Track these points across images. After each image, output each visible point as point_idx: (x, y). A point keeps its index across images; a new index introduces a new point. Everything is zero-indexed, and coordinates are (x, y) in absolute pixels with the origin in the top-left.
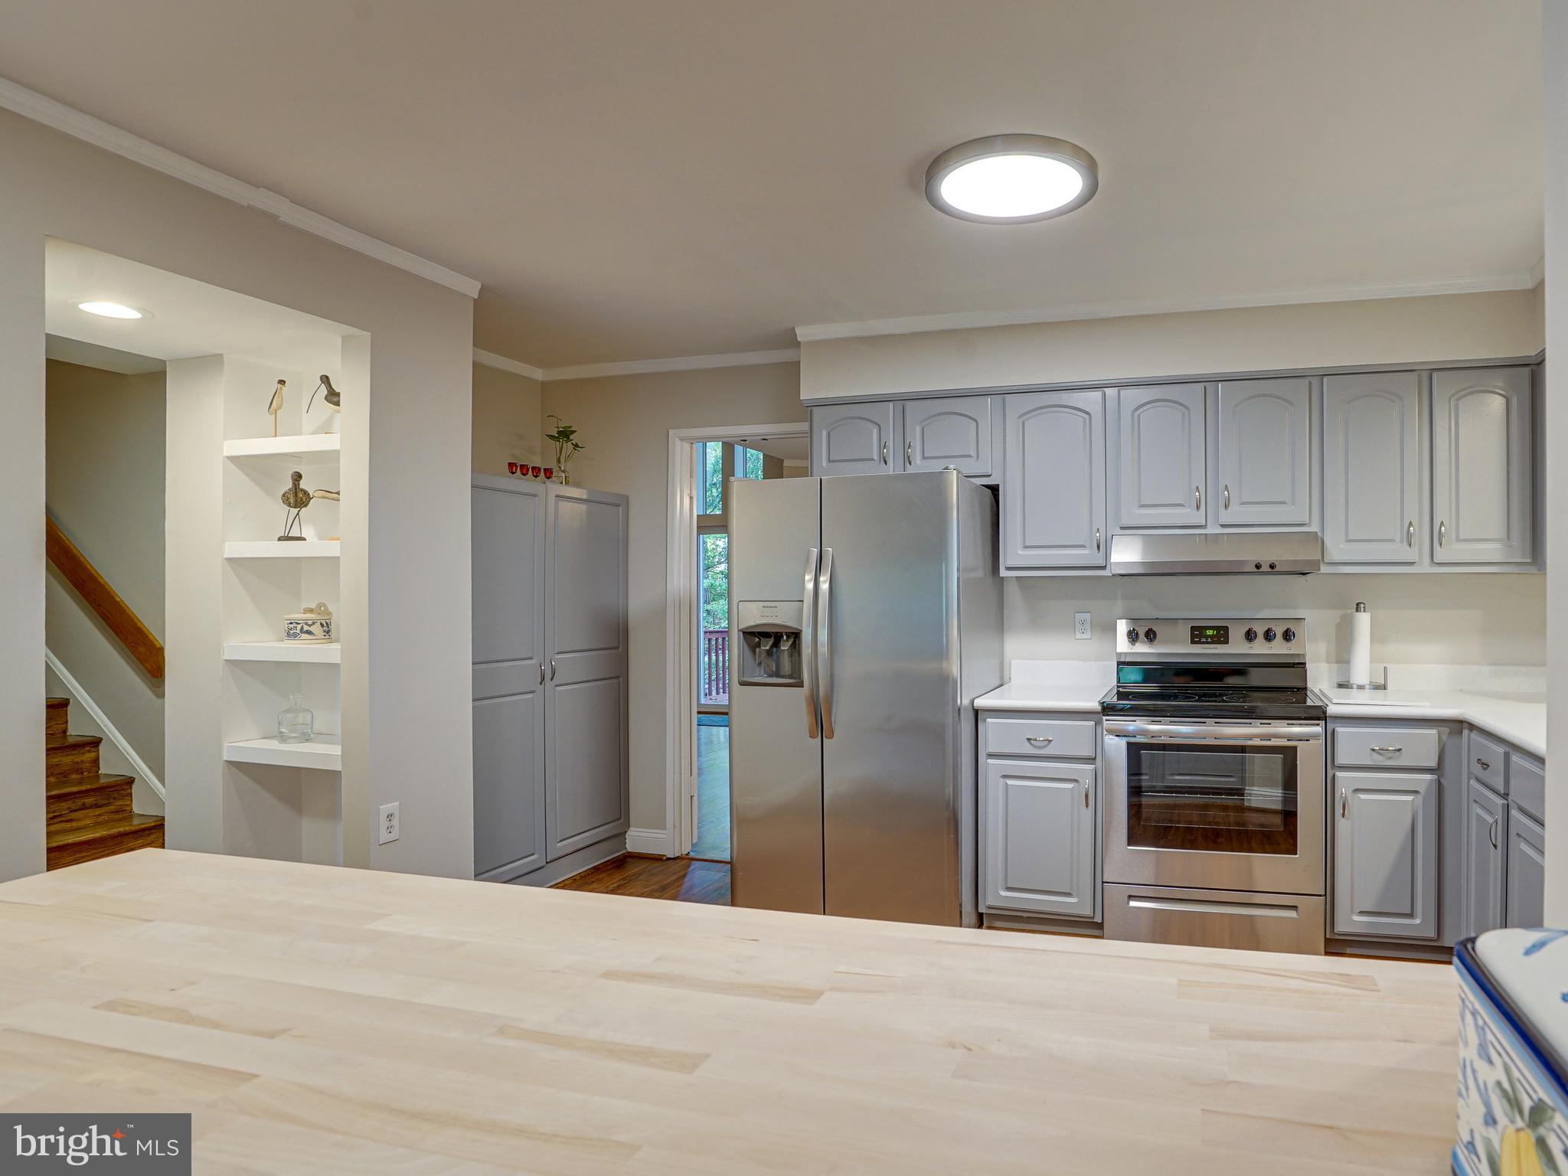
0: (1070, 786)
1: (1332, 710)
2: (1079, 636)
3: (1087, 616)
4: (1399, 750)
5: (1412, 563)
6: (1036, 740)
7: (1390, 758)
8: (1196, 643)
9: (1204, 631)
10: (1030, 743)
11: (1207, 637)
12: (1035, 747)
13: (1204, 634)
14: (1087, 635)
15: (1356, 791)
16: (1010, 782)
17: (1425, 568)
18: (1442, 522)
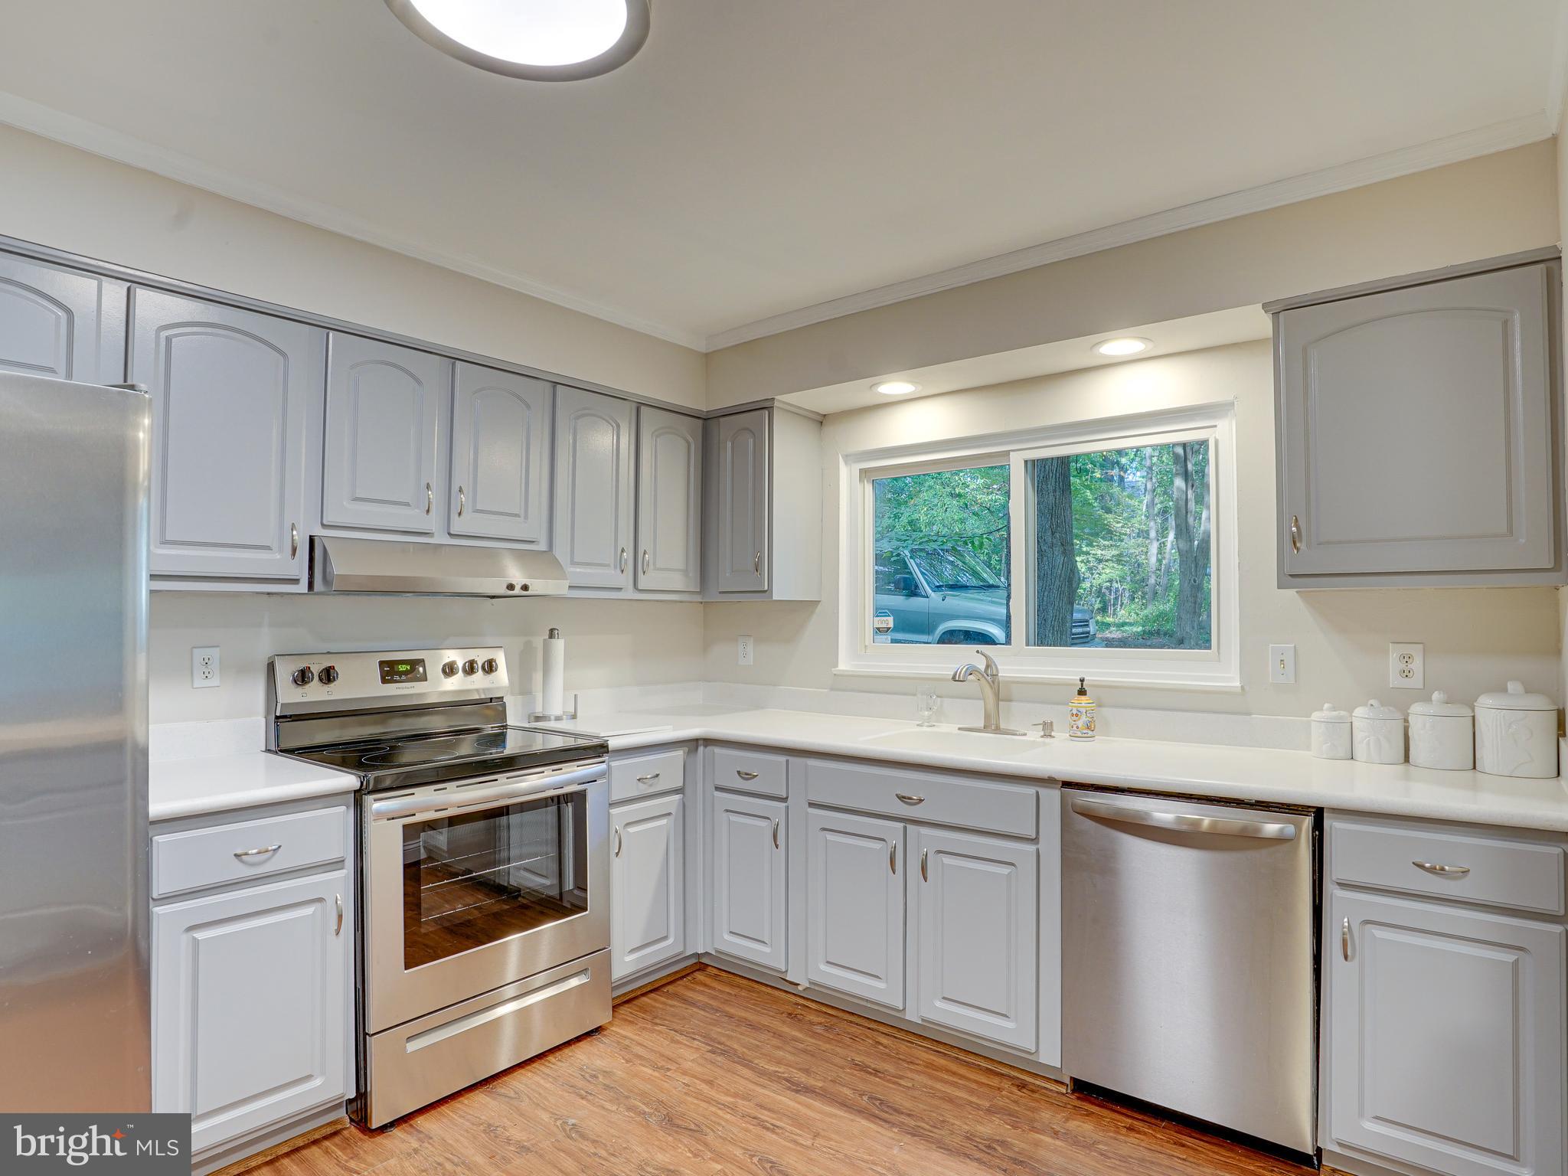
0: (309, 910)
1: (613, 744)
2: (199, 682)
3: (215, 653)
4: (657, 775)
5: (620, 589)
6: (246, 854)
7: (651, 785)
8: (388, 682)
9: (396, 667)
10: (242, 862)
11: (400, 674)
12: (252, 865)
13: (396, 669)
14: (215, 681)
15: (628, 824)
16: (200, 935)
17: (631, 594)
18: (645, 551)
